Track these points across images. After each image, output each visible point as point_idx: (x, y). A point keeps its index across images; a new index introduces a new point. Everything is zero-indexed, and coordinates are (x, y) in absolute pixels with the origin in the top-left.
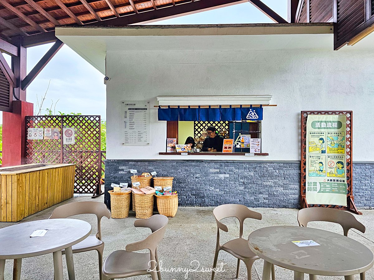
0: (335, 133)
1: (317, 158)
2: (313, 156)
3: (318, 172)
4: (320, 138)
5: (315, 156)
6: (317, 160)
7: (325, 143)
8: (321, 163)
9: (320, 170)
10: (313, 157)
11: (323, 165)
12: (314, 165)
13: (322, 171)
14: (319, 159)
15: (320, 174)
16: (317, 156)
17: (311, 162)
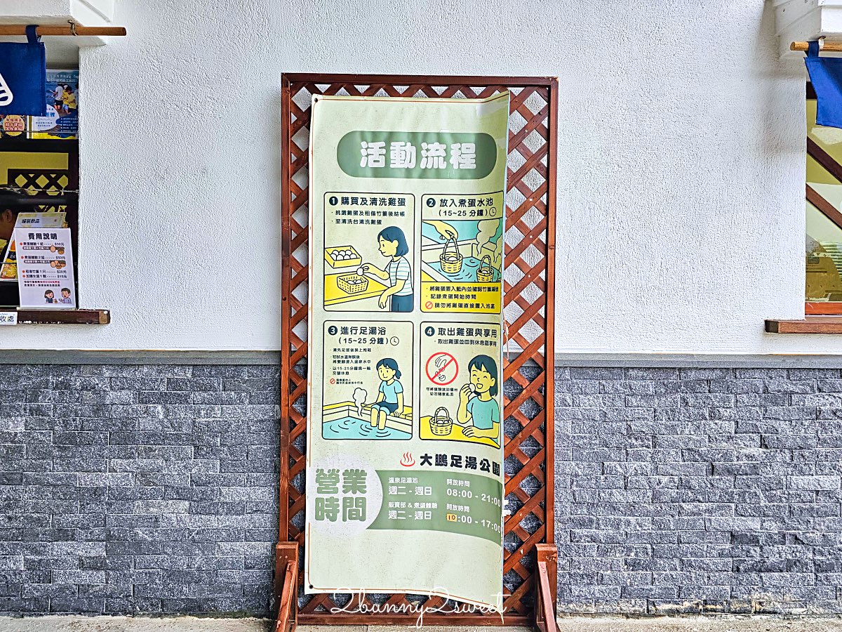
0: (462, 202)
1: (369, 337)
2: (349, 325)
3: (375, 412)
4: (381, 228)
5: (359, 325)
6: (367, 346)
7: (409, 256)
8: (389, 363)
9: (383, 404)
10: (345, 331)
11: (398, 375)
12: (353, 376)
13: (392, 407)
14: (381, 341)
15: (381, 426)
16: (369, 325)
17: (337, 360)
